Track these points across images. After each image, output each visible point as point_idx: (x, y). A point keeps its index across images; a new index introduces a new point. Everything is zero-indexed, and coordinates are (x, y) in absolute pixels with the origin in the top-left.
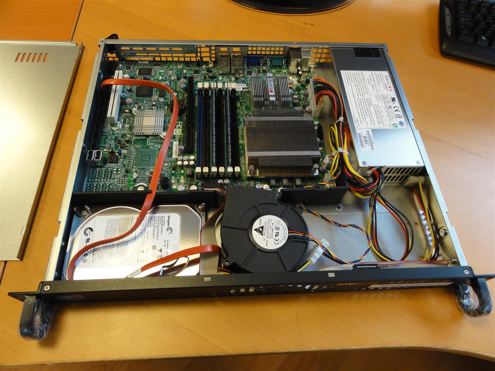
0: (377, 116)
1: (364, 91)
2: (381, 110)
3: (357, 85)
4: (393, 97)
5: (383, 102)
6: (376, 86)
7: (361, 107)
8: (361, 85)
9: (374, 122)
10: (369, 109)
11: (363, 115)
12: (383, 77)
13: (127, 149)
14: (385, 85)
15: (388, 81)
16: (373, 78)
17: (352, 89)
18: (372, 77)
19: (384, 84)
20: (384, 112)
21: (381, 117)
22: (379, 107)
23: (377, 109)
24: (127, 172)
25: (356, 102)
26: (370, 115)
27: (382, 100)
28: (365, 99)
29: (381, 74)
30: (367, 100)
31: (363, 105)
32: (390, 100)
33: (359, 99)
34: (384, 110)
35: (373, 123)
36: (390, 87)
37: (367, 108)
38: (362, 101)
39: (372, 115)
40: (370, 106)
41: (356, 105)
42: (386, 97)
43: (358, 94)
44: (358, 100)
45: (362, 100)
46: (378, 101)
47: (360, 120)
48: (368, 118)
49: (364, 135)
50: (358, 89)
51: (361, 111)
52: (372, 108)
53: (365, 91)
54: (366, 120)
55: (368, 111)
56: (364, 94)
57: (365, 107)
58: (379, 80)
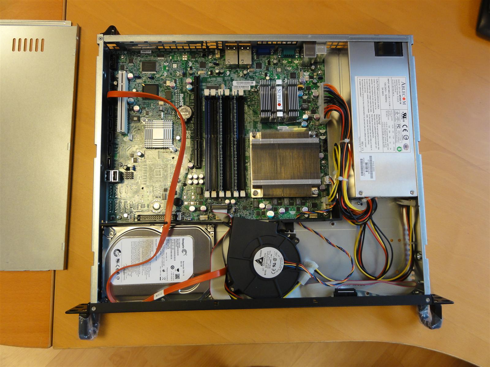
0: (383, 138)
1: (375, 105)
2: (389, 129)
3: (369, 98)
4: (405, 113)
5: (393, 119)
6: (389, 97)
7: (369, 126)
8: (374, 97)
9: (378, 145)
10: (376, 129)
11: (369, 136)
12: (399, 84)
14: (399, 96)
15: (404, 91)
16: (389, 86)
17: (363, 103)
18: (387, 86)
19: (399, 94)
20: (391, 132)
21: (387, 139)
22: (388, 126)
23: (385, 129)
25: (364, 120)
26: (377, 137)
27: (393, 116)
28: (374, 115)
29: (398, 81)
30: (377, 117)
31: (371, 123)
32: (401, 116)
33: (368, 115)
34: (392, 130)
35: (377, 147)
36: (404, 99)
37: (375, 127)
38: (371, 118)
39: (378, 136)
40: (379, 125)
41: (365, 123)
42: (397, 112)
43: (369, 109)
44: (367, 117)
45: (372, 116)
46: (387, 118)
47: (366, 143)
48: (373, 140)
49: (366, 161)
50: (369, 102)
51: (368, 131)
52: (380, 126)
54: (371, 143)
55: (375, 132)
56: (375, 109)
57: (372, 126)
58: (394, 89)
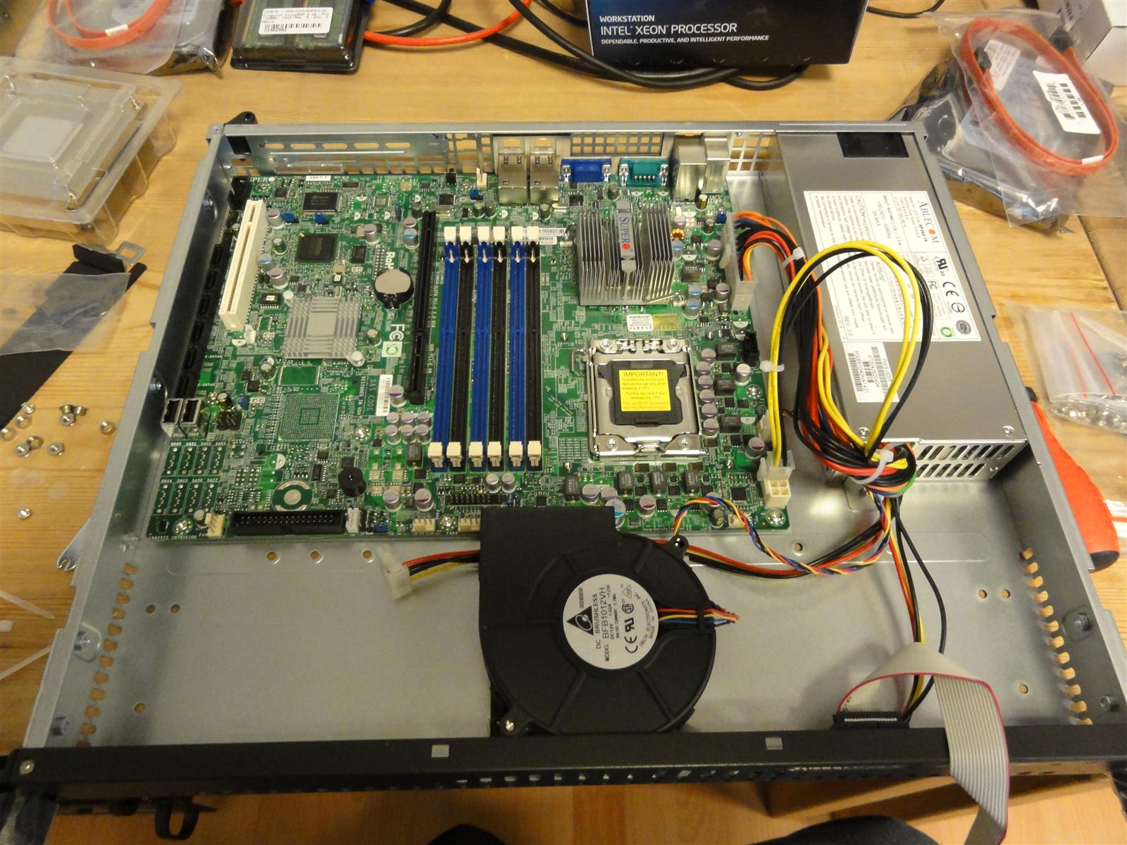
3: (845, 228)
4: (941, 258)
6: (895, 229)
7: (857, 285)
8: (857, 228)
9: (889, 323)
11: (862, 305)
12: (913, 206)
13: (264, 394)
14: (919, 227)
15: (927, 217)
16: (889, 209)
18: (885, 208)
19: (917, 225)
24: (262, 451)
26: (881, 306)
29: (908, 199)
31: (861, 278)
32: (932, 264)
35: (888, 326)
36: (932, 232)
37: (873, 287)
39: (884, 305)
40: (880, 282)
41: (844, 278)
42: (922, 258)
47: (855, 319)
48: (874, 314)
49: (864, 358)
51: (857, 296)
52: (884, 284)
54: (869, 319)
58: (904, 215)
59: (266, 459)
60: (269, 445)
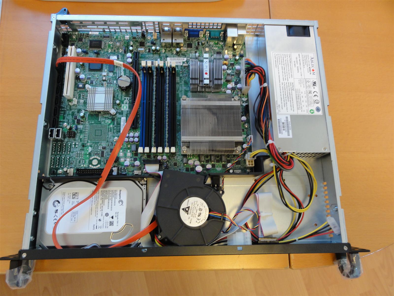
13: (82, 124)
24: (83, 146)
53: (290, 75)
59: (85, 148)
60: (86, 143)
